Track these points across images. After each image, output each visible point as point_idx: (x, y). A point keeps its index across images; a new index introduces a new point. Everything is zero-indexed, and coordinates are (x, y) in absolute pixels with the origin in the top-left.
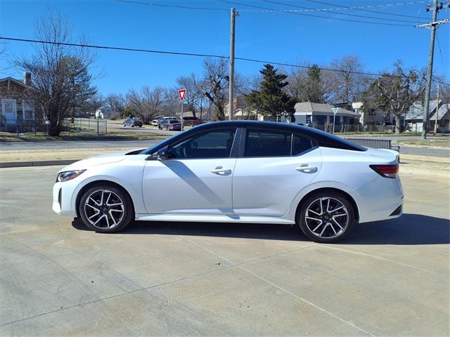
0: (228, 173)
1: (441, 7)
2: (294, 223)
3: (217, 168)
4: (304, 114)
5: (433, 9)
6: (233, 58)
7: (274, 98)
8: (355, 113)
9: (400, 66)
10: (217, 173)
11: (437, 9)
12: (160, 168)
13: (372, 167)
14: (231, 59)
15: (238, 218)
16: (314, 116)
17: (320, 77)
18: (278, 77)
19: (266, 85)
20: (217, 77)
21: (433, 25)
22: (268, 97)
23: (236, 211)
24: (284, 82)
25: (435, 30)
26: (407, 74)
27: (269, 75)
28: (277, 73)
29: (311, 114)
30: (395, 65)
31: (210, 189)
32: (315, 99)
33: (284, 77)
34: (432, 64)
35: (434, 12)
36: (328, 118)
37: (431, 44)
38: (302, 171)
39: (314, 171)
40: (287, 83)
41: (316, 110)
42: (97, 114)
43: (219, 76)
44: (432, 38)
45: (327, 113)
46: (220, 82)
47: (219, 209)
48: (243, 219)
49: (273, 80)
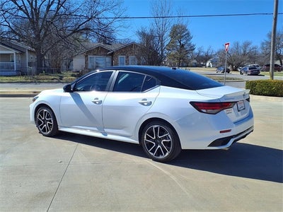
0: (100, 102)
3: (95, 99)
6: (277, 14)
10: (95, 103)
13: (191, 103)
14: (274, 15)
15: (107, 135)
38: (143, 104)
39: (150, 104)
42: (207, 64)
47: (97, 128)
48: (110, 137)
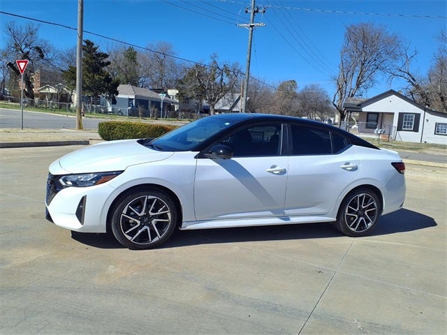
0: (283, 172)
1: (257, 12)
2: (335, 219)
3: (272, 168)
4: (126, 97)
5: (251, 11)
6: (82, 31)
7: (97, 77)
8: (171, 100)
9: (216, 59)
10: (272, 172)
11: (255, 12)
12: (213, 167)
13: (392, 164)
14: (79, 31)
15: (289, 219)
16: (136, 100)
17: (137, 61)
18: (99, 55)
19: (87, 62)
20: (23, 47)
21: (251, 26)
22: (90, 75)
23: (287, 212)
24: (105, 60)
25: (252, 31)
26: (221, 67)
27: (89, 52)
28: (98, 51)
29: (133, 97)
30: (212, 57)
31: (264, 190)
32: (133, 82)
33: (106, 56)
34: (249, 61)
35: (252, 14)
36: (150, 102)
37: (249, 43)
38: (346, 169)
39: (355, 169)
40: (109, 63)
41: (138, 94)
43: (26, 45)
44: (250, 37)
45: (149, 98)
46: (28, 52)
47: (271, 211)
48: (294, 220)
49: (94, 58)
